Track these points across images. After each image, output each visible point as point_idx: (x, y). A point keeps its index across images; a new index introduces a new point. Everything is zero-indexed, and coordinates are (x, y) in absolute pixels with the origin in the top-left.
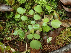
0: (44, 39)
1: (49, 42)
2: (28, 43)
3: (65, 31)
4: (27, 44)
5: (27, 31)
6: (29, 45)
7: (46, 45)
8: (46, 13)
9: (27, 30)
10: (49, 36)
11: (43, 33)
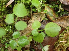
3: (65, 32)
8: (34, 10)
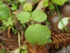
0: (53, 23)
1: (64, 28)
2: (22, 32)
4: (20, 34)
5: (18, 8)
6: (24, 36)
7: (57, 34)
9: (16, 5)
10: (62, 15)
11: (50, 11)
